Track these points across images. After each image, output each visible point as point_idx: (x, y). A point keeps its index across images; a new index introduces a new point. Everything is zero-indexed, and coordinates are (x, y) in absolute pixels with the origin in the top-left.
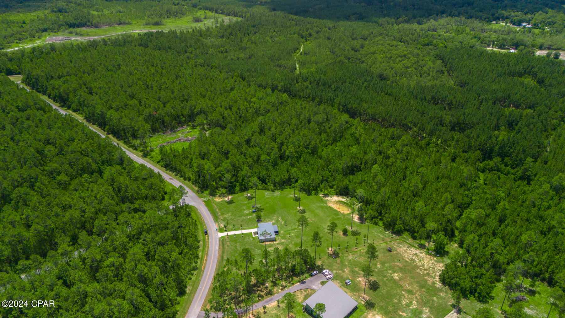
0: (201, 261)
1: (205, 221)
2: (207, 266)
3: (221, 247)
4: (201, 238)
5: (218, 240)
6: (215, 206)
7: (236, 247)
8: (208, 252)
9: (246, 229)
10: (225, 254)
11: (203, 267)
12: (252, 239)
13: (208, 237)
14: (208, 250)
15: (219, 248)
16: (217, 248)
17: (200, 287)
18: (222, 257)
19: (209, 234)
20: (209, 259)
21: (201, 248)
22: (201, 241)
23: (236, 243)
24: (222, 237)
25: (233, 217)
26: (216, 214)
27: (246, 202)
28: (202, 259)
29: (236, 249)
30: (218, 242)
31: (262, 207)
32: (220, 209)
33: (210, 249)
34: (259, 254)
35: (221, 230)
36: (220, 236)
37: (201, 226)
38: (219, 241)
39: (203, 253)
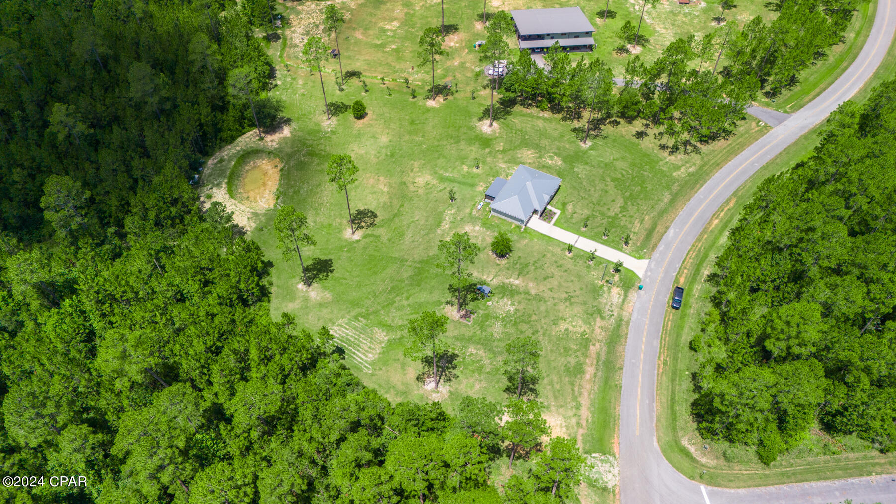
0: (729, 221)
1: (656, 343)
2: (722, 200)
3: (660, 229)
4: (699, 291)
5: (656, 255)
6: (585, 401)
7: (624, 209)
8: (702, 234)
9: (559, 243)
10: (662, 205)
11: (731, 205)
12: (570, 208)
13: (677, 280)
14: (699, 240)
15: (667, 228)
16: (671, 232)
17: (757, 166)
18: (672, 201)
19: (671, 288)
20: (709, 215)
21: (712, 256)
22: (705, 277)
23: (615, 218)
24: (639, 258)
25: (562, 307)
26: (603, 357)
27: (472, 349)
28: (725, 227)
29: (626, 203)
30: (661, 247)
31: (449, 296)
32: (579, 370)
33: (692, 240)
34: (587, 163)
35: (629, 282)
36: (645, 262)
37: (679, 336)
38: (654, 247)
39: (716, 239)
